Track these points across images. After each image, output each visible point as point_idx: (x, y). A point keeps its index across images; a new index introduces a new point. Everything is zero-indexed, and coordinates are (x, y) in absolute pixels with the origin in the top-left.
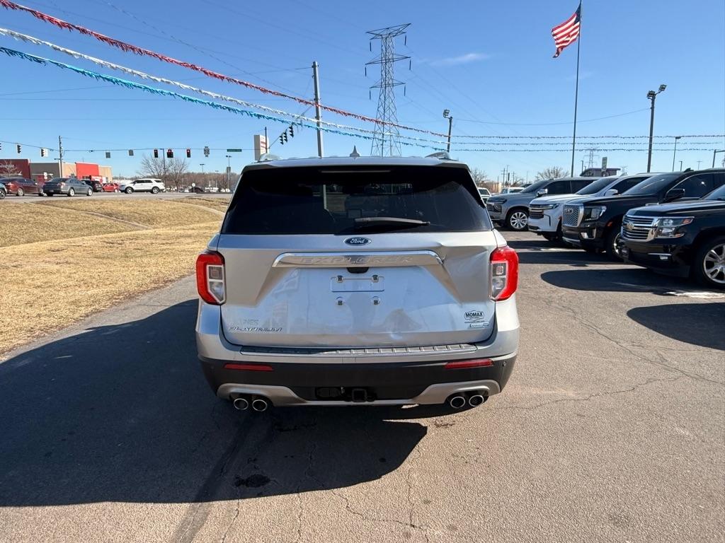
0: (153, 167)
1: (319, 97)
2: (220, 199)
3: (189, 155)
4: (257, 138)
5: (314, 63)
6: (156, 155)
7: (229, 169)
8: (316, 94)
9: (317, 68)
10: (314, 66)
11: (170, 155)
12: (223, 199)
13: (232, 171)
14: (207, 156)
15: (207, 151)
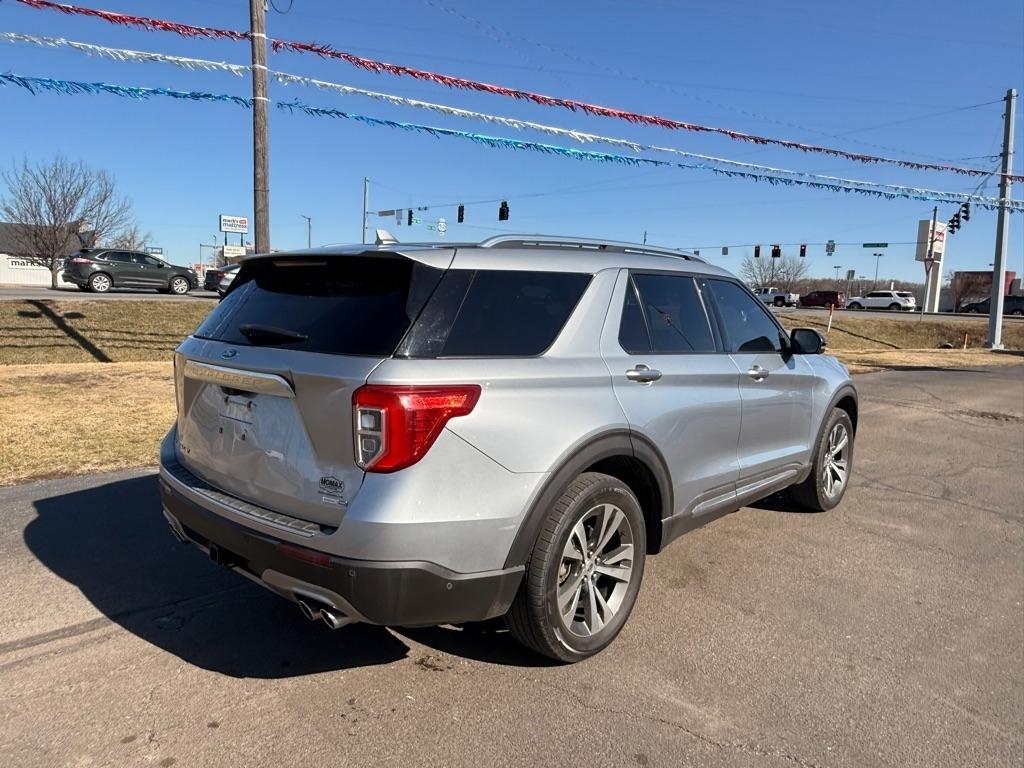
0: (756, 270)
1: (1011, 150)
2: (811, 317)
3: (803, 253)
4: (924, 225)
5: (1010, 92)
6: (757, 254)
7: (851, 273)
8: (1006, 145)
9: (1014, 101)
10: (1008, 98)
11: (776, 253)
12: (816, 318)
13: (856, 277)
14: (830, 254)
15: (830, 248)
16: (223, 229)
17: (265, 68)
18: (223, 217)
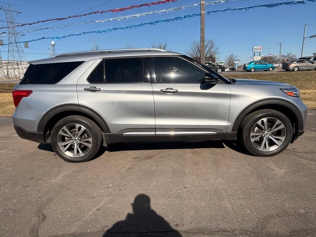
16: (254, 51)
17: (204, 2)
18: (254, 47)
